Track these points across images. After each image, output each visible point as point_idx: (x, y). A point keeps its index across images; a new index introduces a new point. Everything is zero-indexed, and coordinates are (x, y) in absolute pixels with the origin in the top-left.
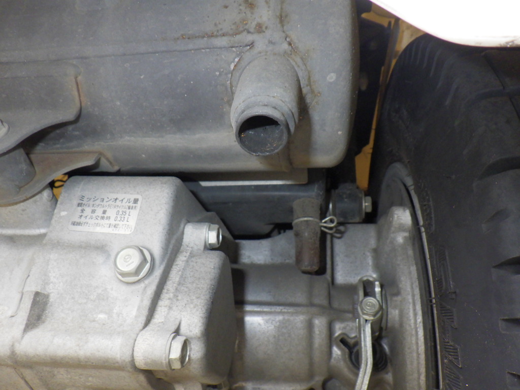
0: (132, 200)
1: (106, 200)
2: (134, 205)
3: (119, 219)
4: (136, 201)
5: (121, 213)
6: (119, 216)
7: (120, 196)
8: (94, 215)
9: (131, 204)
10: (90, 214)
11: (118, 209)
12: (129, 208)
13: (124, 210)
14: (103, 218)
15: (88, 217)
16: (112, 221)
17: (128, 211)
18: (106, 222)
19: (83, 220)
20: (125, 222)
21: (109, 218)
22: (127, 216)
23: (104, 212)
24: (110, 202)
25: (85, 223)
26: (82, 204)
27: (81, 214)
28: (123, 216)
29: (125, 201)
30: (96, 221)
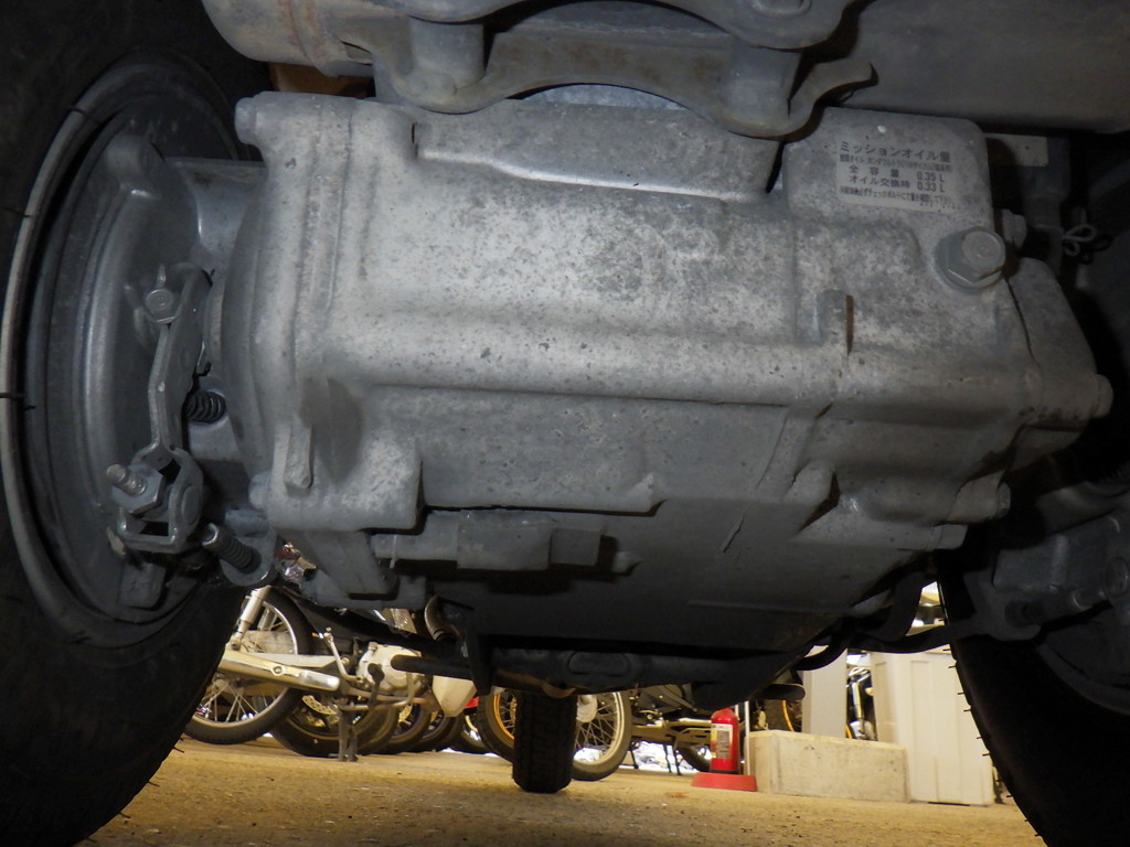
0: (937, 153)
1: (889, 153)
2: (946, 163)
3: (925, 186)
4: (945, 157)
5: (925, 176)
6: (924, 182)
7: (915, 148)
8: (878, 178)
9: (938, 161)
10: (870, 177)
11: (918, 170)
12: (938, 169)
13: (931, 172)
14: (895, 184)
15: (868, 181)
16: (913, 189)
17: (937, 174)
18: (904, 190)
19: (859, 185)
20: (938, 193)
21: (906, 184)
22: (937, 183)
23: (895, 173)
24: (900, 157)
25: (866, 190)
26: (847, 156)
27: (853, 175)
28: (931, 182)
29: (925, 156)
30: (885, 188)
